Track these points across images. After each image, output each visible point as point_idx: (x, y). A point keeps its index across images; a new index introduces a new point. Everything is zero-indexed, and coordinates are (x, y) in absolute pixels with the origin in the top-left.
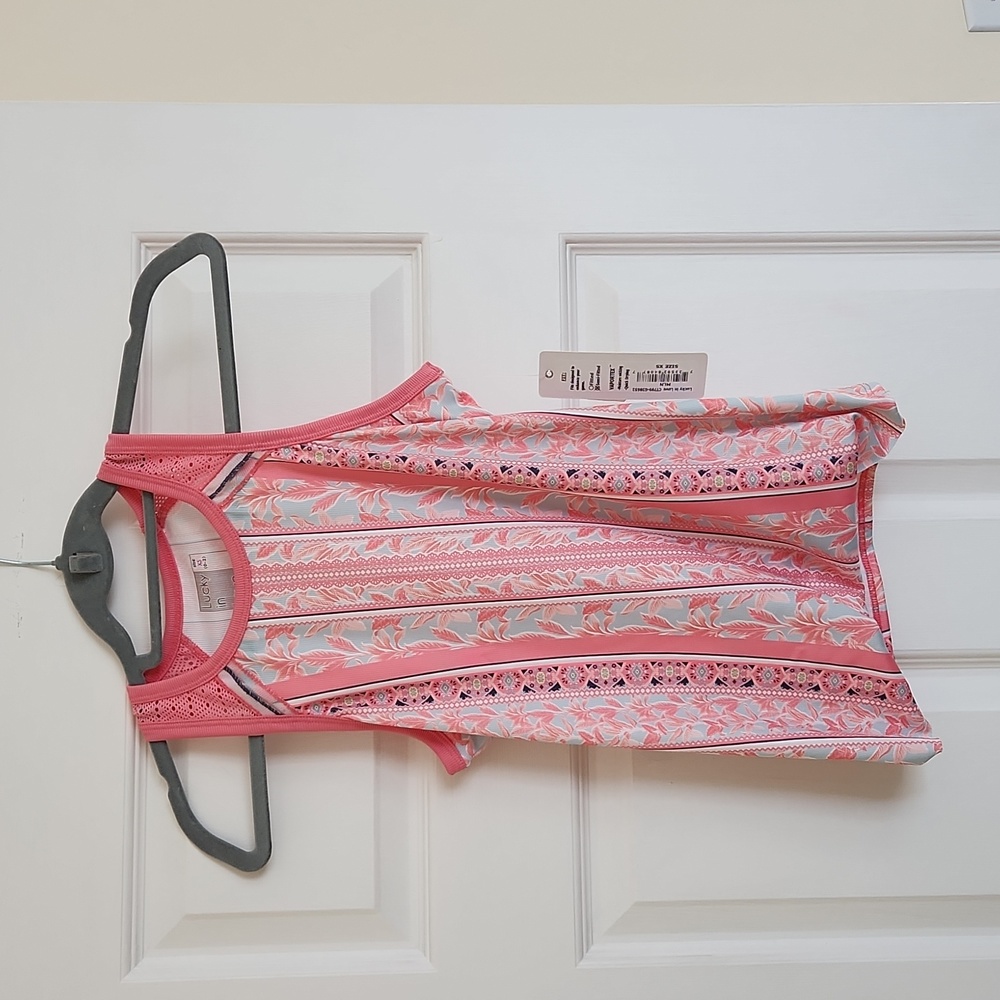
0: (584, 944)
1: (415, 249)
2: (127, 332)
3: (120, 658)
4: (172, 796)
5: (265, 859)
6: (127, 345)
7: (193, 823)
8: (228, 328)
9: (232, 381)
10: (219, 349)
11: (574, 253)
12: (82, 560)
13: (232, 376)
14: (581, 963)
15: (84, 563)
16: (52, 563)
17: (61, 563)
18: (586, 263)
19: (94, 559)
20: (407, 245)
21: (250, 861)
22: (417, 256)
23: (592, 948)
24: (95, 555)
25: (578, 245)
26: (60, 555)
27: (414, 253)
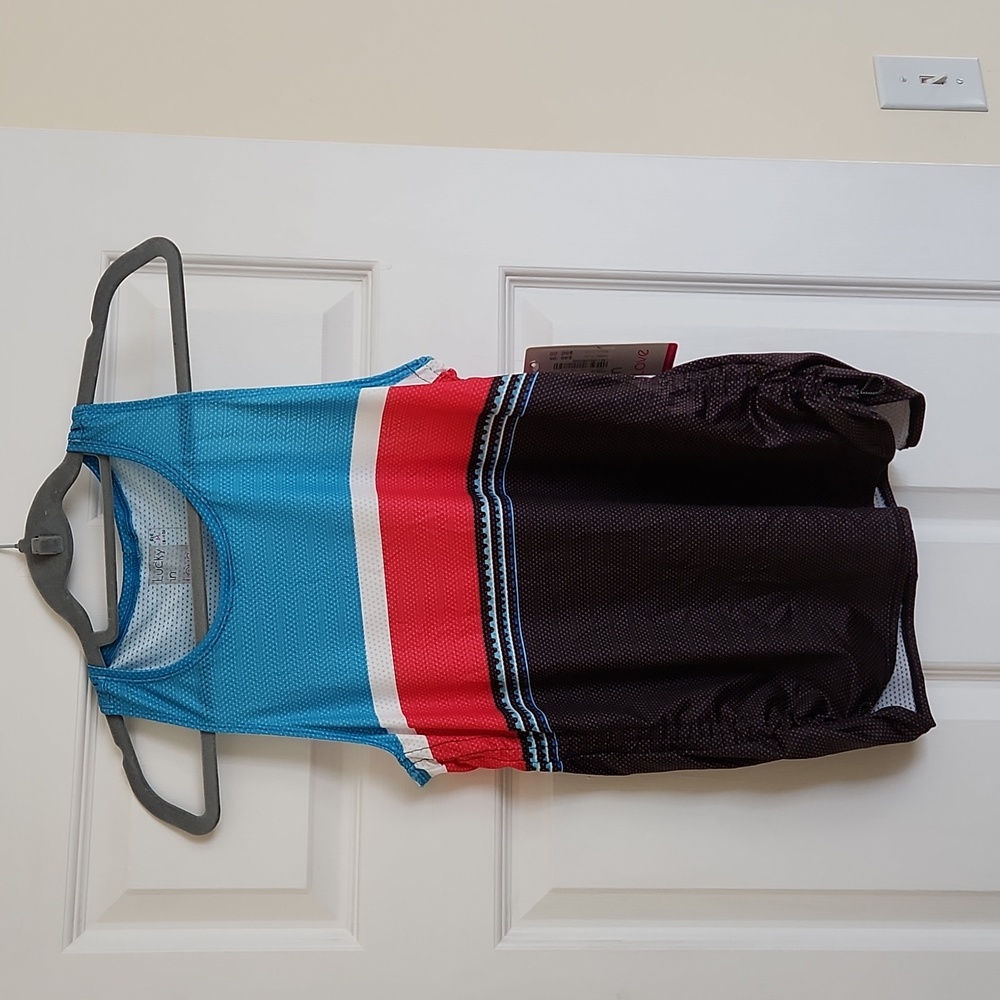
0: (502, 927)
1: (366, 275)
2: (89, 329)
3: (79, 634)
4: (126, 764)
5: (214, 822)
6: (89, 341)
7: (146, 790)
8: (183, 325)
9: (186, 373)
10: (175, 344)
11: (513, 285)
12: (43, 542)
13: (186, 369)
14: (500, 945)
15: (45, 545)
16: (16, 546)
17: (23, 546)
18: (523, 294)
19: (55, 541)
20: (359, 271)
21: (199, 825)
22: (367, 283)
23: (510, 932)
24: (55, 537)
25: (517, 277)
26: (23, 538)
27: (364, 279)
